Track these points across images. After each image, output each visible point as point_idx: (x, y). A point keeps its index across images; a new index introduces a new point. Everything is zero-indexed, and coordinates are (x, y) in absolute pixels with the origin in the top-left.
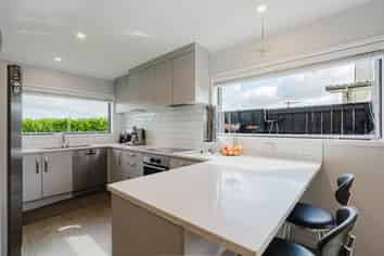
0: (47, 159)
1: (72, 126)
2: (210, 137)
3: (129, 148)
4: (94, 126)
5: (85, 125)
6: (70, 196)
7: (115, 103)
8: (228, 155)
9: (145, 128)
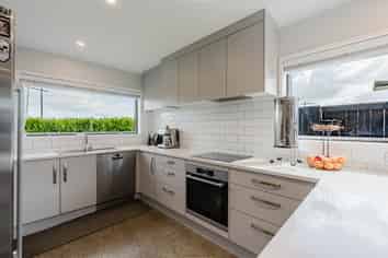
0: (66, 165)
1: (94, 126)
2: (285, 141)
3: (162, 151)
4: (117, 126)
5: (107, 125)
6: (93, 210)
7: (143, 99)
8: (324, 169)
9: (180, 128)
